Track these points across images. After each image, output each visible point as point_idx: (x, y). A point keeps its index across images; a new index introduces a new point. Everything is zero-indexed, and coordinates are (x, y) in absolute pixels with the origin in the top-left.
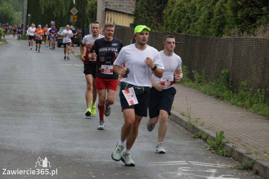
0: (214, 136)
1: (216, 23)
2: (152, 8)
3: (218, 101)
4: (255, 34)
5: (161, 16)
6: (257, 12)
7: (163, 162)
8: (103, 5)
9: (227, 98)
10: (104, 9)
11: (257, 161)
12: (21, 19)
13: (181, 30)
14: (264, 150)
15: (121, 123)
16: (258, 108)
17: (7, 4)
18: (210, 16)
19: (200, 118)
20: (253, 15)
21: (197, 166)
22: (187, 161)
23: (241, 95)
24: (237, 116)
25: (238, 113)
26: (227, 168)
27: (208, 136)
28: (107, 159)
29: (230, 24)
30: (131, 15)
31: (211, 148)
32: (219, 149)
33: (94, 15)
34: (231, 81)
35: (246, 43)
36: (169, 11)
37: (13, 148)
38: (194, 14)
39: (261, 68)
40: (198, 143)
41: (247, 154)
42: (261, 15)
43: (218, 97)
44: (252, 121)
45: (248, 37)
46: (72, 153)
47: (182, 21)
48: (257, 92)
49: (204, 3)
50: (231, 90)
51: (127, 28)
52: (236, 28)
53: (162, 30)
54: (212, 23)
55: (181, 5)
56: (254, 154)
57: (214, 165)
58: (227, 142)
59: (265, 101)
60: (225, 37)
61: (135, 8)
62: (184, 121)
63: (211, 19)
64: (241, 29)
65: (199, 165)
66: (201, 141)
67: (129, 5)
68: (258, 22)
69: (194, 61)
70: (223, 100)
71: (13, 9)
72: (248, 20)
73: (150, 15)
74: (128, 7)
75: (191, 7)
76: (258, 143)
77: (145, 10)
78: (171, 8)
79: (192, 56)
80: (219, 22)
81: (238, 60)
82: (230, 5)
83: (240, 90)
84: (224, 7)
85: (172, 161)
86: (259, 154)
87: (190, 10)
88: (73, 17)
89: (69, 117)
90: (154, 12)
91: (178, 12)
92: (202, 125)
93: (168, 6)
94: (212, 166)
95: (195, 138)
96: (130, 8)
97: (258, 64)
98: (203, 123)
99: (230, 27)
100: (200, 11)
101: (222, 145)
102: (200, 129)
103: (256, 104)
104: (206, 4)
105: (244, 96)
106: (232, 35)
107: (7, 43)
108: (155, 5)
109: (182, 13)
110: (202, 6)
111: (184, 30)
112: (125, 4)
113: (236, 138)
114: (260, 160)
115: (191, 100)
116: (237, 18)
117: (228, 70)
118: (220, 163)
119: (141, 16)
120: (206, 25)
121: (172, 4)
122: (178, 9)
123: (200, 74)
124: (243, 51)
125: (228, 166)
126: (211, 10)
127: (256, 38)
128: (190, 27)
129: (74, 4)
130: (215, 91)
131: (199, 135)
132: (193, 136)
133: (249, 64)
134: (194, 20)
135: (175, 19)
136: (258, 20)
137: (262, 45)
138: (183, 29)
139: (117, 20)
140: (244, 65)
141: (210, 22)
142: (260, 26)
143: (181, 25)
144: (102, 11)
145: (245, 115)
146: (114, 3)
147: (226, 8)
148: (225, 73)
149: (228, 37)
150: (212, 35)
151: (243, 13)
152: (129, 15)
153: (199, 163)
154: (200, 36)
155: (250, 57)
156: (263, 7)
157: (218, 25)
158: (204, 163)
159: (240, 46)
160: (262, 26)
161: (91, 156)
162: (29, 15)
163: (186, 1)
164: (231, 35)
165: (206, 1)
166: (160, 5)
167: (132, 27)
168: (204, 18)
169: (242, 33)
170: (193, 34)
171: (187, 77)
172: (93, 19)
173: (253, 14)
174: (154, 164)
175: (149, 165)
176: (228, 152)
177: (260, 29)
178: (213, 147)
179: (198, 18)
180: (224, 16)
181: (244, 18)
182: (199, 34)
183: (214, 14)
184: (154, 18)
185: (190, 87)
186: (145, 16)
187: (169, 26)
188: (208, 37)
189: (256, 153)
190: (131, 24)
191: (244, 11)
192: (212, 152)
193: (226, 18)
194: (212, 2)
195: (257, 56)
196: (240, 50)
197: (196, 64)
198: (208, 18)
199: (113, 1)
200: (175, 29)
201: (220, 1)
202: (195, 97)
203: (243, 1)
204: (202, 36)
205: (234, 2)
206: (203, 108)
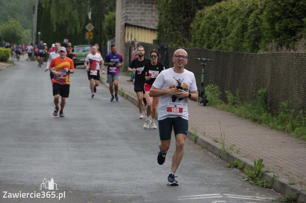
0: (252, 165)
1: (251, 37)
2: (178, 22)
3: (256, 124)
4: (296, 49)
5: (188, 30)
6: (297, 23)
7: (194, 196)
8: (122, 20)
9: (265, 121)
10: (123, 24)
11: (302, 192)
12: (31, 38)
13: (211, 46)
15: (146, 152)
16: (301, 132)
17: (13, 22)
18: (244, 29)
19: (235, 144)
20: (292, 27)
21: (233, 200)
22: (222, 194)
23: (282, 118)
24: (278, 141)
25: (278, 138)
26: (268, 200)
27: (245, 164)
28: (131, 193)
29: (267, 37)
30: (154, 30)
31: (249, 179)
32: (258, 179)
33: (112, 31)
34: (269, 102)
35: (286, 59)
36: (197, 24)
37: (24, 184)
38: (226, 28)
39: (303, 87)
40: (234, 172)
41: (290, 184)
42: (302, 27)
43: (255, 120)
44: (294, 146)
45: (287, 52)
46: (91, 188)
47: (212, 35)
48: (299, 114)
49: (236, 15)
50: (270, 112)
51: (150, 45)
52: (274, 42)
53: (190, 46)
54: (246, 37)
55: (210, 17)
56: (299, 185)
57: (253, 198)
58: (267, 172)
60: (261, 52)
61: (158, 22)
62: (217, 148)
63: (245, 32)
64: (280, 43)
65: (236, 198)
66: (238, 170)
67: (152, 20)
68: (299, 35)
69: (226, 80)
70: (260, 123)
71: (20, 27)
72: (287, 33)
73: (176, 30)
74: (151, 22)
75: (222, 20)
76: (303, 172)
77: (170, 24)
78: (199, 21)
79: (224, 75)
80: (253, 36)
81: (277, 78)
82: (266, 16)
83: (280, 112)
84: (260, 18)
85: (205, 194)
86: (304, 184)
87: (221, 23)
88: (89, 34)
89: (86, 147)
90: (180, 26)
91: (207, 25)
92: (238, 152)
93: (196, 19)
94: (250, 199)
95: (230, 167)
96: (153, 22)
97: (299, 82)
98: (239, 150)
99: (266, 41)
100: (232, 24)
101: (262, 174)
102: (235, 157)
103: (299, 127)
104: (239, 16)
105: (285, 119)
106: (270, 50)
107: (14, 65)
108: (181, 19)
109: (212, 27)
110: (234, 18)
111: (215, 45)
112: (147, 18)
113: (277, 166)
114: (305, 191)
115: (224, 125)
116: (275, 31)
117: (266, 89)
118: (260, 195)
119: (166, 31)
120: (240, 39)
121: (200, 17)
122: (207, 22)
123: (234, 94)
124: (283, 67)
125: (269, 199)
126: (244, 22)
127: (297, 52)
128: (222, 42)
129: (89, 19)
130: (252, 114)
131: (235, 164)
132: (228, 165)
133: (290, 82)
134: (226, 33)
135: (204, 33)
136: (298, 32)
137: (303, 61)
138: (213, 44)
139: (138, 37)
140: (284, 84)
141: (244, 36)
142: (300, 39)
143: (211, 40)
144: (121, 26)
145: (286, 140)
146: (134, 17)
147: (262, 19)
148: (262, 93)
149: (265, 53)
150: (247, 51)
151: (281, 25)
152: (152, 30)
153: (236, 195)
154: (233, 52)
155: (291, 75)
156: (303, 18)
157: (253, 39)
158: (241, 196)
159: (278, 62)
160: (303, 39)
161: (112, 190)
162: (39, 33)
163: (216, 13)
164: (268, 50)
165: (239, 13)
166: (187, 18)
167: (156, 44)
168: (237, 32)
169: (281, 47)
170: (225, 50)
171: (219, 99)
172: (111, 36)
173: (293, 25)
174: (185, 198)
175: (179, 199)
176: (268, 182)
177: (301, 43)
178: (251, 177)
179: (230, 32)
180: (260, 29)
181: (283, 31)
182: (232, 50)
183: (247, 27)
184: (180, 32)
185: (223, 109)
186: (170, 31)
187: (197, 42)
188: (242, 53)
189: (301, 183)
190: (154, 41)
191: (282, 22)
192: (251, 183)
193: (262, 31)
194: (246, 13)
195: (299, 73)
196: (279, 67)
197: (229, 84)
198: (241, 32)
199: (133, 15)
200: (204, 45)
201: (254, 12)
202: (229, 121)
203: (281, 11)
204: (235, 52)
205: (270, 13)
206: (238, 134)
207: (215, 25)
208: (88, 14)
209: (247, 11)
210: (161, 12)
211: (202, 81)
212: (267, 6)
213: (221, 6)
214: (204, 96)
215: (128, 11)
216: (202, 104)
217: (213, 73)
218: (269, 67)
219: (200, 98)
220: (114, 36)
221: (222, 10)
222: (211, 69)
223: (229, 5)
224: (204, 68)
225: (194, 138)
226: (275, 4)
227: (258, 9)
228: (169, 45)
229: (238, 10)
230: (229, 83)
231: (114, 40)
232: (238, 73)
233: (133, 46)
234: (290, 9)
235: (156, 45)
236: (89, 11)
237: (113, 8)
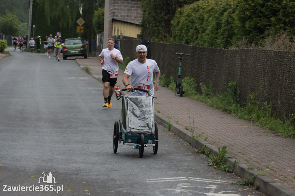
0: (217, 151)
1: (224, 34)
2: (160, 19)
4: (263, 46)
5: (169, 26)
6: (265, 22)
7: (162, 179)
8: (110, 16)
9: (234, 111)
10: (111, 20)
11: (258, 176)
13: (189, 41)
14: (266, 165)
16: (265, 122)
17: (11, 15)
18: (218, 27)
19: (204, 132)
20: (261, 26)
21: (197, 183)
22: (187, 177)
23: (249, 109)
24: (243, 130)
25: (244, 127)
26: (228, 184)
27: (211, 151)
28: (105, 176)
29: (238, 35)
31: (213, 164)
32: (221, 164)
33: (101, 26)
34: (238, 93)
36: (177, 21)
37: (7, 166)
38: (202, 25)
39: (268, 81)
40: (201, 158)
41: (249, 169)
42: (270, 25)
43: (225, 111)
44: (258, 135)
45: (255, 49)
46: (69, 170)
47: (190, 31)
48: (264, 105)
49: (212, 14)
50: (239, 103)
51: (134, 40)
52: (244, 39)
54: (220, 34)
55: (189, 15)
56: (256, 170)
57: (215, 181)
58: (229, 157)
59: (272, 115)
60: (232, 48)
61: (142, 18)
62: (188, 136)
63: (220, 29)
64: (250, 40)
65: (200, 182)
66: (204, 156)
67: (136, 16)
68: (266, 33)
69: (201, 73)
70: (230, 113)
71: (17, 20)
72: (256, 31)
73: (158, 26)
74: (135, 18)
75: (199, 18)
76: (262, 158)
77: (153, 20)
78: (179, 18)
80: (227, 33)
81: (245, 72)
82: (237, 15)
83: (247, 103)
84: (232, 17)
86: (261, 169)
87: (198, 20)
88: (80, 28)
90: (162, 23)
91: (185, 22)
92: (206, 139)
93: (176, 16)
94: (212, 182)
95: (198, 153)
96: (137, 19)
97: (265, 76)
98: (207, 137)
99: (238, 38)
100: (208, 21)
101: (225, 160)
102: (203, 143)
103: (263, 117)
105: (251, 110)
106: (240, 47)
107: (10, 55)
108: (163, 15)
109: (190, 24)
110: (209, 17)
111: (192, 41)
112: (133, 14)
113: (239, 153)
114: (261, 175)
115: (197, 114)
116: (245, 29)
117: (236, 82)
118: (221, 179)
119: (149, 27)
120: (214, 36)
121: (180, 14)
122: (186, 20)
123: (208, 86)
124: (251, 63)
125: (229, 182)
126: (219, 20)
127: (264, 49)
128: (199, 38)
129: (80, 14)
130: (222, 104)
131: (203, 151)
133: (256, 76)
134: (202, 30)
135: (183, 29)
136: (266, 31)
137: (269, 57)
138: (191, 40)
139: (125, 31)
140: (251, 77)
141: (218, 33)
143: (189, 36)
144: (109, 21)
145: (251, 129)
146: (121, 13)
147: (234, 18)
148: (232, 86)
149: (236, 49)
150: (220, 46)
151: (251, 23)
152: (137, 25)
154: (207, 47)
155: (257, 69)
156: (271, 17)
157: (226, 36)
158: (205, 179)
159: (247, 58)
160: (270, 36)
161: (88, 173)
162: (34, 26)
164: (238, 46)
166: (168, 15)
167: (140, 38)
168: (212, 29)
169: (250, 44)
170: (201, 45)
171: (194, 90)
172: (100, 30)
173: (262, 24)
174: (153, 181)
175: (147, 182)
176: (230, 167)
177: (268, 40)
178: (216, 162)
179: (206, 29)
180: (232, 27)
181: (253, 29)
182: (207, 45)
183: (221, 25)
184: (162, 28)
185: (197, 100)
186: (153, 26)
187: (177, 37)
188: (216, 48)
189: (258, 168)
190: (138, 35)
191: (252, 21)
192: (215, 168)
193: (234, 28)
194: (220, 12)
195: (265, 68)
196: (247, 62)
197: (203, 77)
198: (216, 29)
199: (120, 11)
200: (183, 40)
201: (228, 11)
202: (201, 111)
203: (251, 11)
204: (209, 47)
205: (242, 13)
206: (209, 123)
207: (193, 23)
208: (80, 9)
209: (222, 10)
210: (145, 9)
211: (179, 74)
212: (239, 6)
213: (198, 4)
214: (180, 87)
215: (116, 7)
216: (179, 95)
217: (190, 67)
218: (239, 62)
219: (177, 89)
220: (103, 30)
221: (200, 8)
222: (188, 63)
223: (206, 4)
224: (181, 61)
225: (168, 125)
226: (246, 4)
227: (231, 9)
228: (151, 40)
229: (213, 8)
230: (204, 75)
231: (103, 34)
232: (212, 67)
233: (119, 40)
234: (259, 9)
235: (140, 40)
236: (80, 7)
237: (102, 5)
